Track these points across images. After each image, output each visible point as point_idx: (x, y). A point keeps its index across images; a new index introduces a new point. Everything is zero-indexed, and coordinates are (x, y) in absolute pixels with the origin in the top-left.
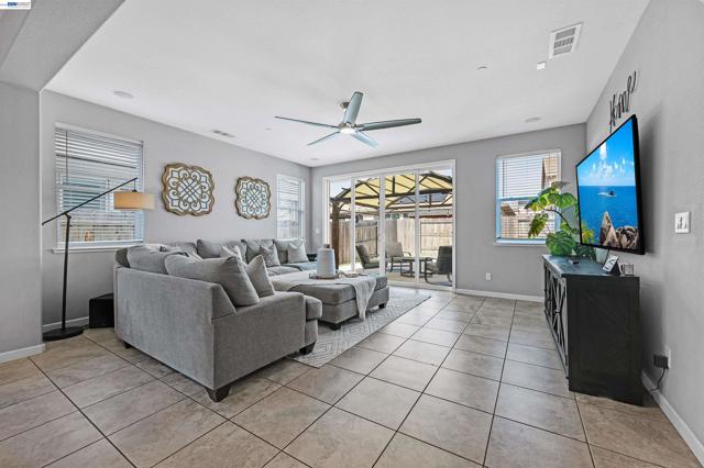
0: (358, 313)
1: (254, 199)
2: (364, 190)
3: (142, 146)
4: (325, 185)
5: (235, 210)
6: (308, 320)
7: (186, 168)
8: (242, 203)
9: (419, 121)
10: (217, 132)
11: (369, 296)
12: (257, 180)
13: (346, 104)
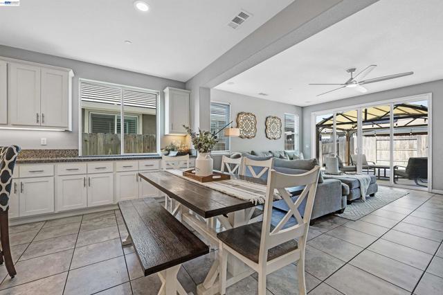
0: (361, 196)
1: (274, 128)
2: (341, 119)
3: (229, 106)
4: (313, 118)
5: (265, 135)
6: (343, 195)
7: (246, 114)
8: (268, 131)
9: (412, 73)
10: (261, 94)
11: (367, 187)
12: (275, 117)
13: (352, 70)
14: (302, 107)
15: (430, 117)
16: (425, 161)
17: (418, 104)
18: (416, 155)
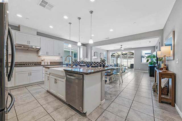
1: (102, 56)
4: (110, 53)
5: (100, 58)
7: (96, 52)
12: (102, 53)
13: (121, 45)
14: (108, 51)
15: (134, 55)
16: (133, 64)
17: (132, 52)
18: (131, 63)
